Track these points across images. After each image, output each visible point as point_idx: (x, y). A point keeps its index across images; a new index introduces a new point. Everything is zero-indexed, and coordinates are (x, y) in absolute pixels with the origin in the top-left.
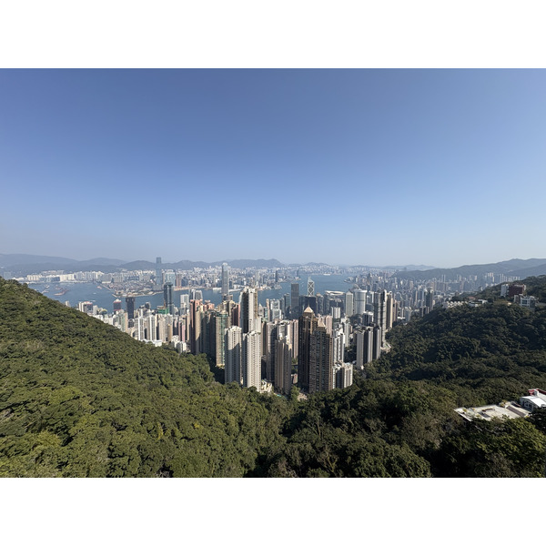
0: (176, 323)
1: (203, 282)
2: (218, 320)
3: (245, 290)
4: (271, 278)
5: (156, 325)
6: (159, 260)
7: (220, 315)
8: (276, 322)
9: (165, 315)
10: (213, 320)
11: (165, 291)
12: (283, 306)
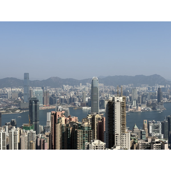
0: (39, 140)
1: (72, 100)
2: (80, 133)
3: (111, 99)
4: (152, 97)
5: (18, 141)
6: (26, 75)
7: (82, 128)
8: (150, 140)
9: (28, 132)
10: (75, 134)
11: (31, 107)
12: (166, 130)
